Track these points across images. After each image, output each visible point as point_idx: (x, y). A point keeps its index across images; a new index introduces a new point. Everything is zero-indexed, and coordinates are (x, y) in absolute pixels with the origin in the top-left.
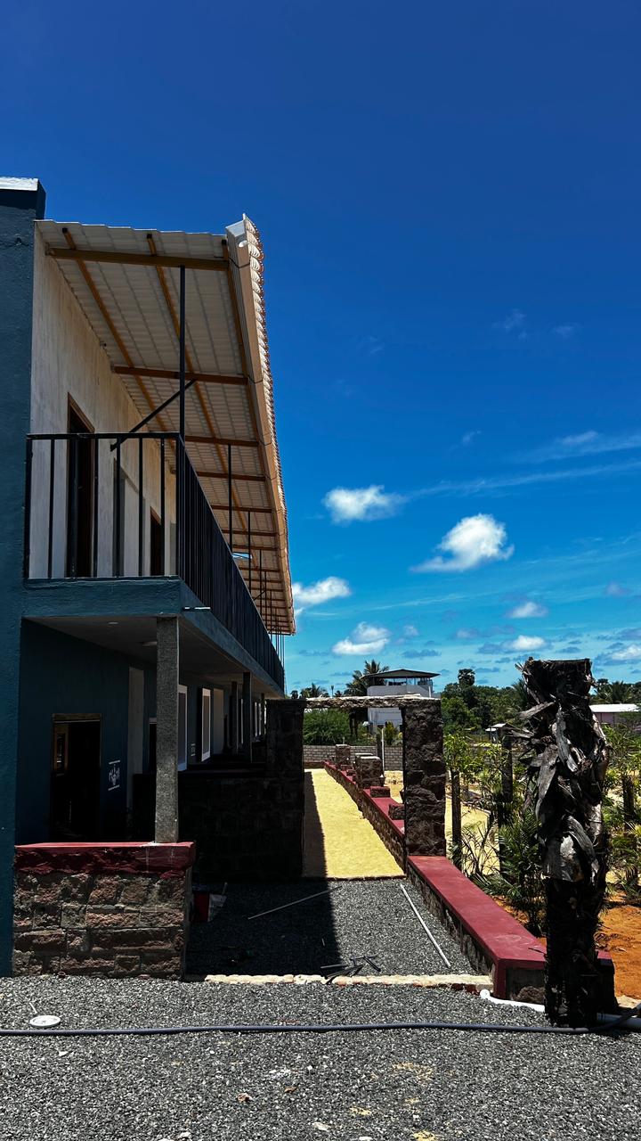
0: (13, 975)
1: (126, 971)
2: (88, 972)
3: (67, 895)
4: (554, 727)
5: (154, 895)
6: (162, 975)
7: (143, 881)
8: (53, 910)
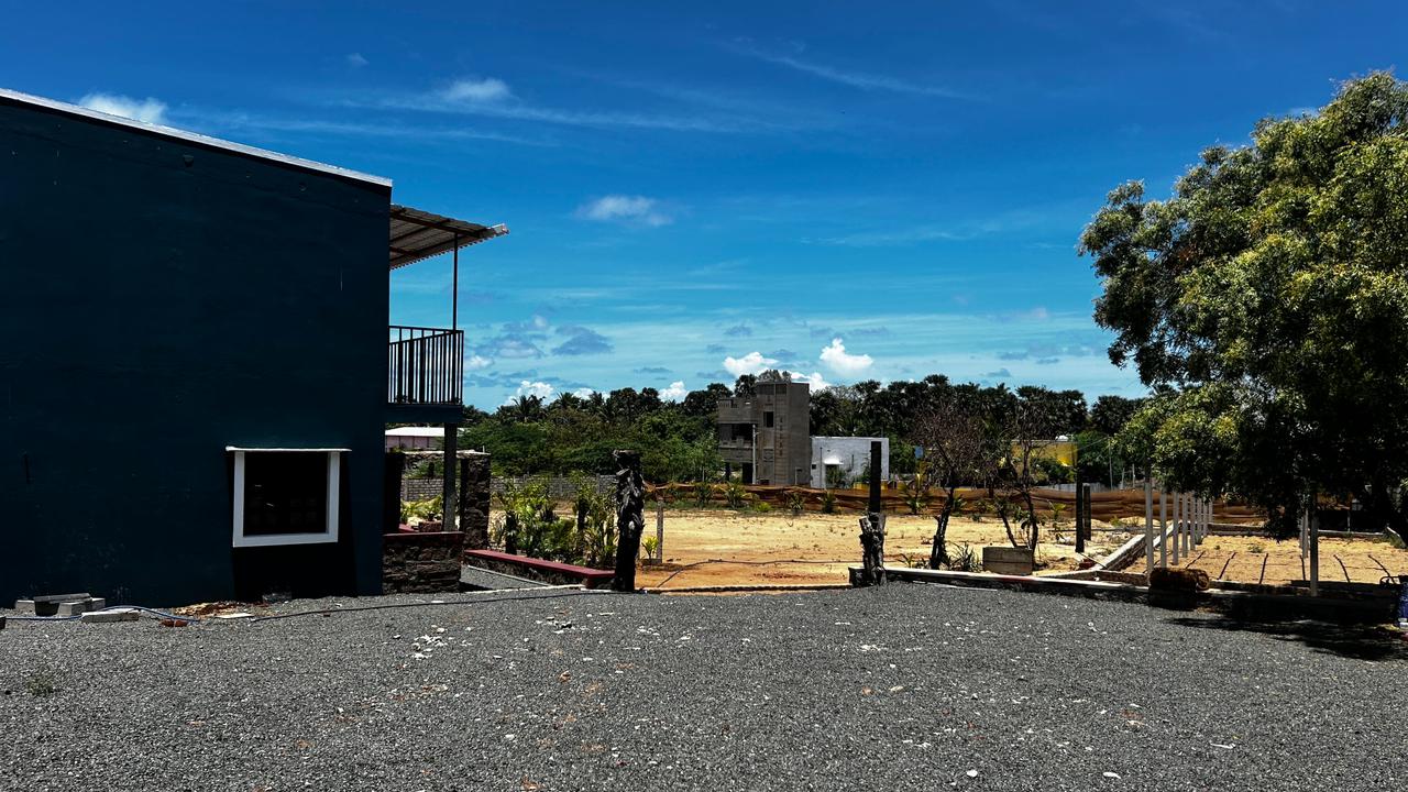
0: (383, 595)
1: (436, 590)
2: (418, 592)
3: (408, 557)
4: (629, 479)
5: (448, 556)
6: (452, 591)
7: (444, 550)
8: (402, 564)
